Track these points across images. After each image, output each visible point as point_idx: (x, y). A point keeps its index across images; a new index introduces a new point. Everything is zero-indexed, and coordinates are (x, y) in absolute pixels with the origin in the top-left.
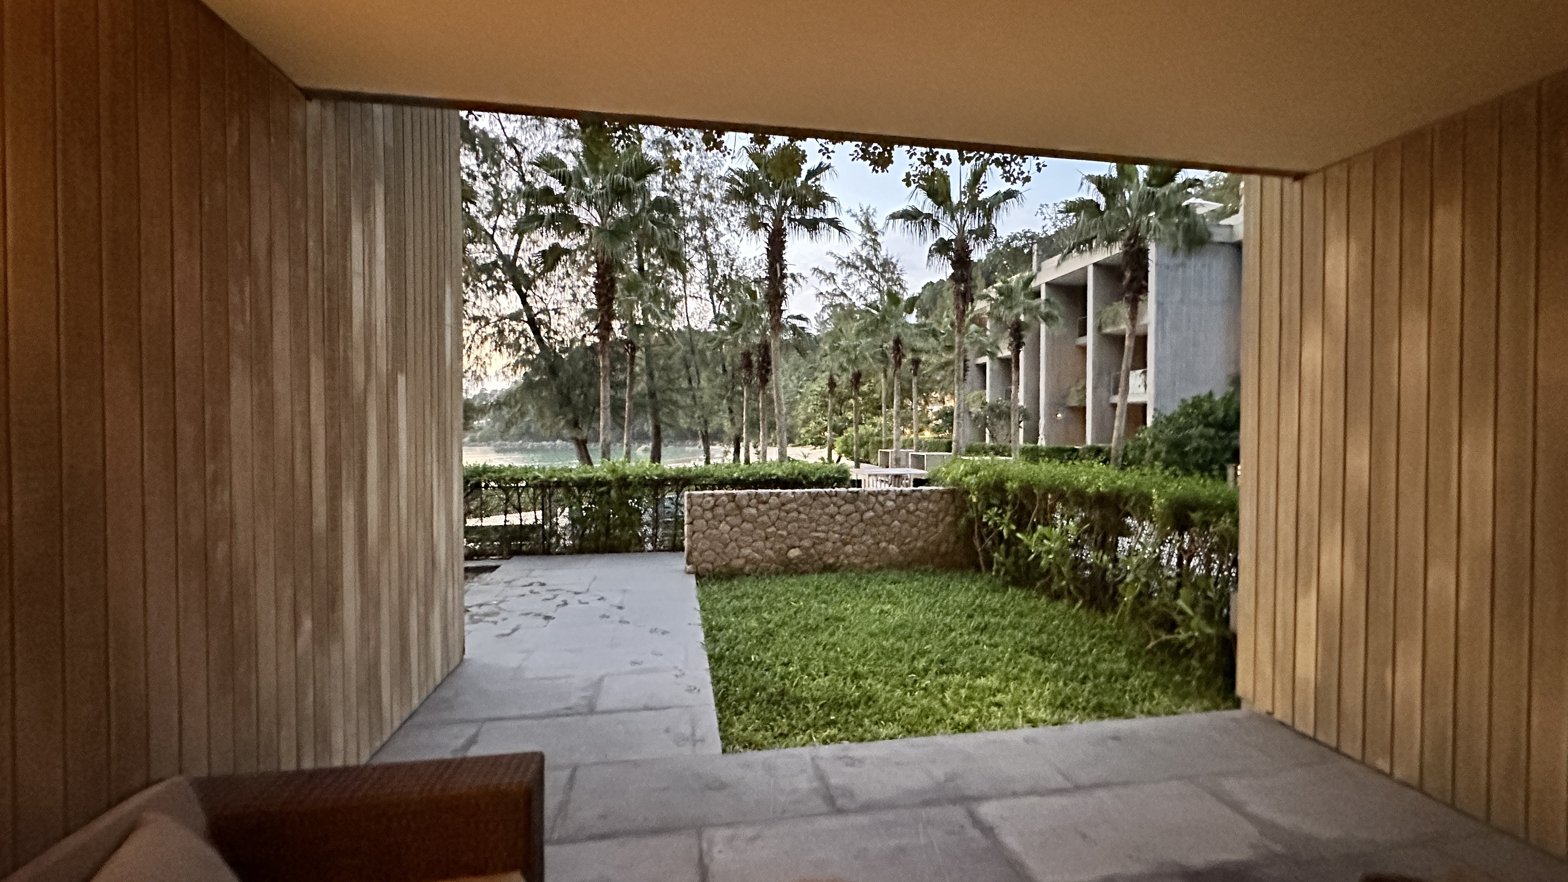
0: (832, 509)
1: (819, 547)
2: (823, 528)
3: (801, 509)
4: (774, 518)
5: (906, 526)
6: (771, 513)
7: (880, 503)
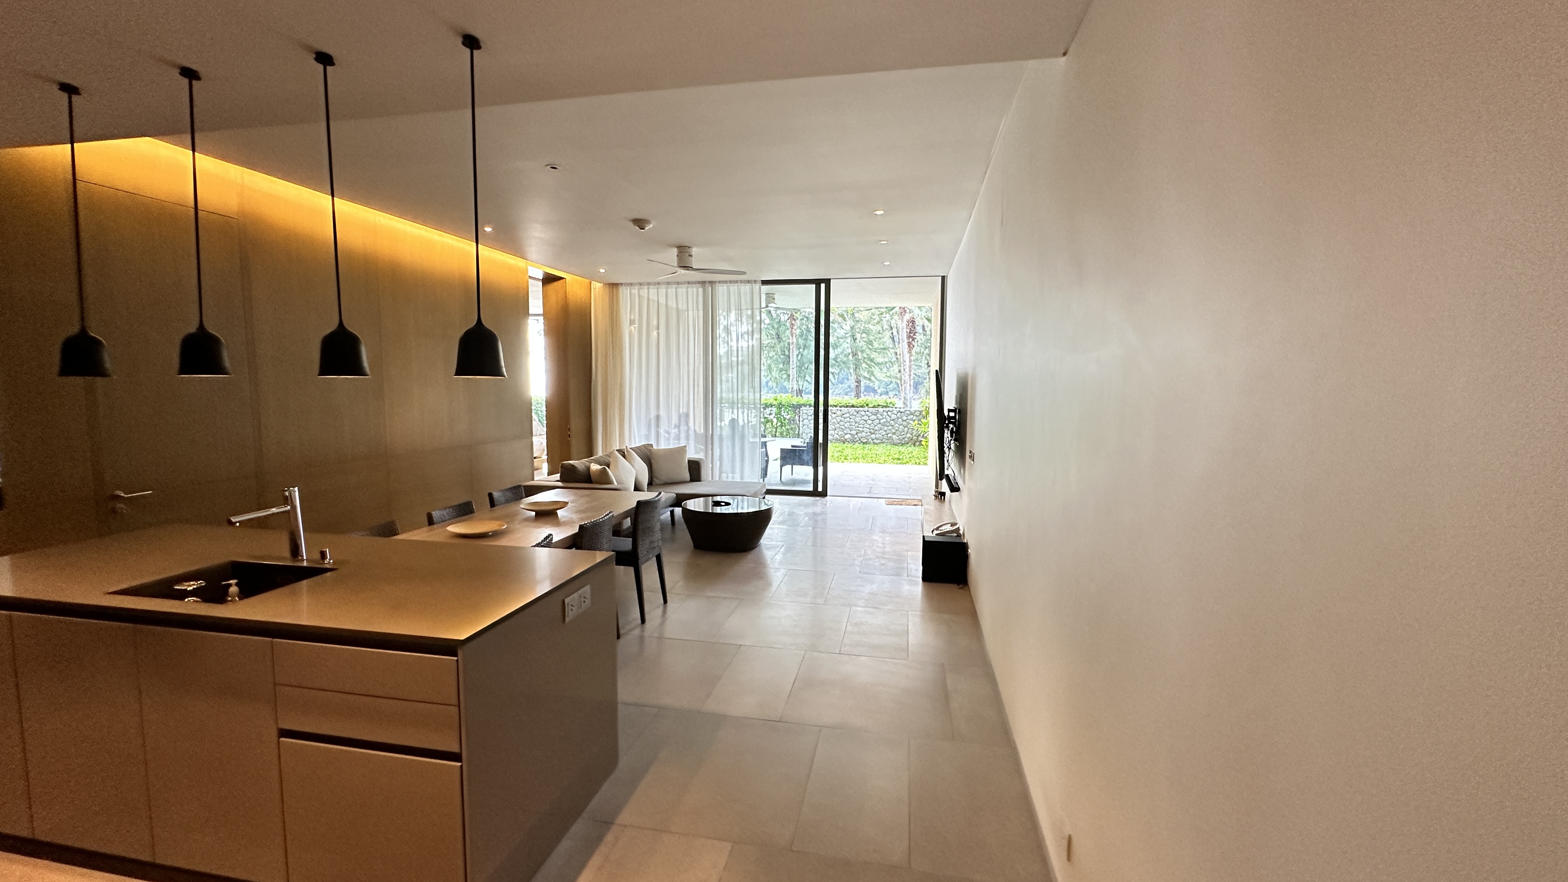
0: (866, 418)
1: (859, 434)
2: (862, 426)
3: (851, 417)
4: (839, 421)
5: (901, 427)
6: (837, 418)
7: (888, 415)
